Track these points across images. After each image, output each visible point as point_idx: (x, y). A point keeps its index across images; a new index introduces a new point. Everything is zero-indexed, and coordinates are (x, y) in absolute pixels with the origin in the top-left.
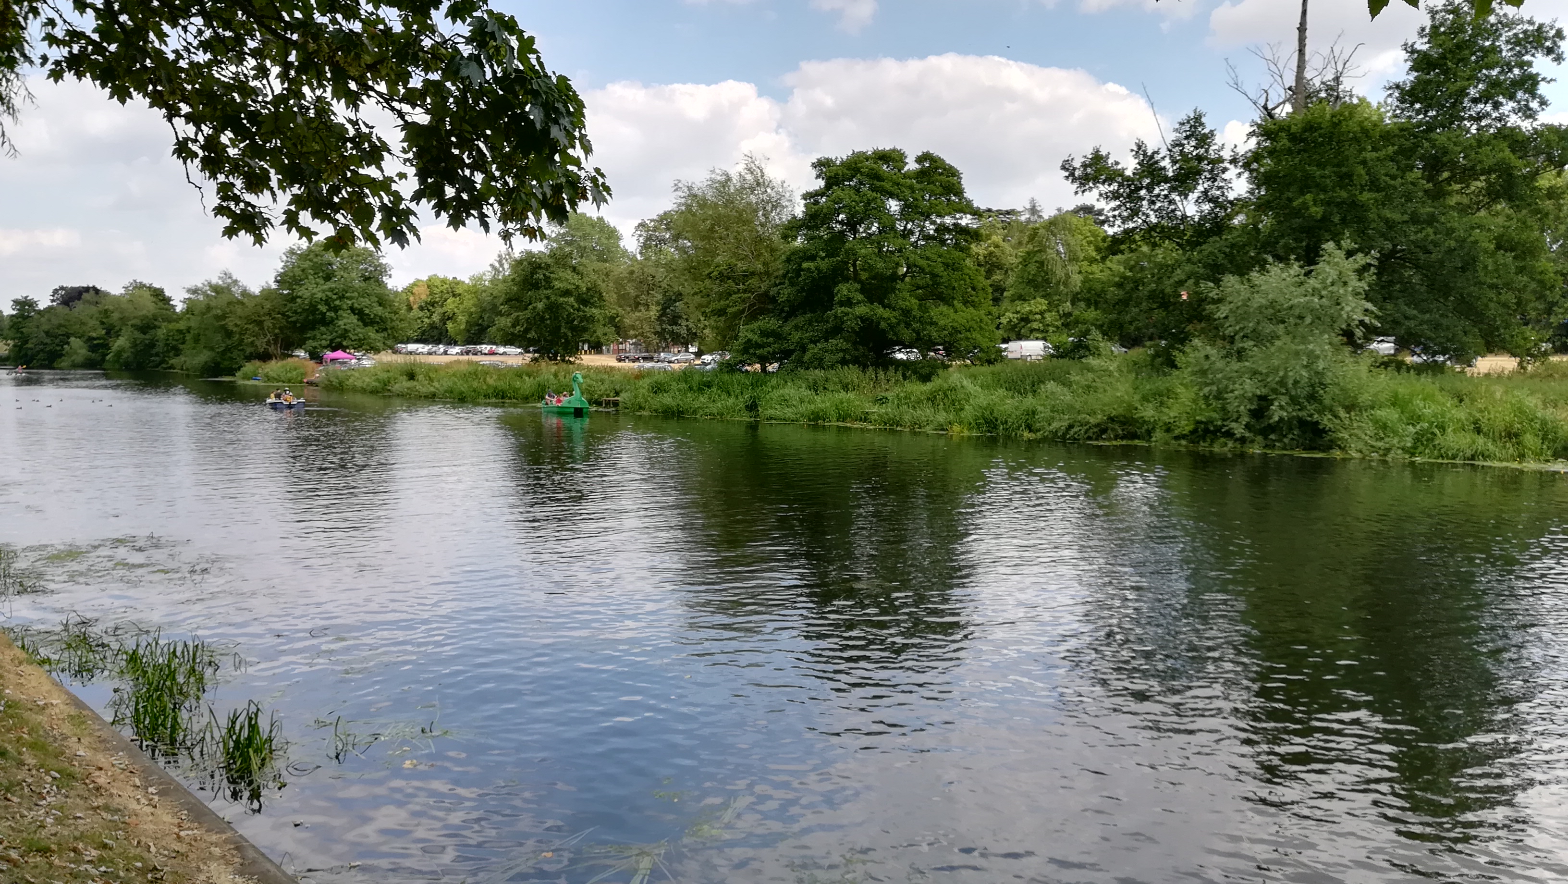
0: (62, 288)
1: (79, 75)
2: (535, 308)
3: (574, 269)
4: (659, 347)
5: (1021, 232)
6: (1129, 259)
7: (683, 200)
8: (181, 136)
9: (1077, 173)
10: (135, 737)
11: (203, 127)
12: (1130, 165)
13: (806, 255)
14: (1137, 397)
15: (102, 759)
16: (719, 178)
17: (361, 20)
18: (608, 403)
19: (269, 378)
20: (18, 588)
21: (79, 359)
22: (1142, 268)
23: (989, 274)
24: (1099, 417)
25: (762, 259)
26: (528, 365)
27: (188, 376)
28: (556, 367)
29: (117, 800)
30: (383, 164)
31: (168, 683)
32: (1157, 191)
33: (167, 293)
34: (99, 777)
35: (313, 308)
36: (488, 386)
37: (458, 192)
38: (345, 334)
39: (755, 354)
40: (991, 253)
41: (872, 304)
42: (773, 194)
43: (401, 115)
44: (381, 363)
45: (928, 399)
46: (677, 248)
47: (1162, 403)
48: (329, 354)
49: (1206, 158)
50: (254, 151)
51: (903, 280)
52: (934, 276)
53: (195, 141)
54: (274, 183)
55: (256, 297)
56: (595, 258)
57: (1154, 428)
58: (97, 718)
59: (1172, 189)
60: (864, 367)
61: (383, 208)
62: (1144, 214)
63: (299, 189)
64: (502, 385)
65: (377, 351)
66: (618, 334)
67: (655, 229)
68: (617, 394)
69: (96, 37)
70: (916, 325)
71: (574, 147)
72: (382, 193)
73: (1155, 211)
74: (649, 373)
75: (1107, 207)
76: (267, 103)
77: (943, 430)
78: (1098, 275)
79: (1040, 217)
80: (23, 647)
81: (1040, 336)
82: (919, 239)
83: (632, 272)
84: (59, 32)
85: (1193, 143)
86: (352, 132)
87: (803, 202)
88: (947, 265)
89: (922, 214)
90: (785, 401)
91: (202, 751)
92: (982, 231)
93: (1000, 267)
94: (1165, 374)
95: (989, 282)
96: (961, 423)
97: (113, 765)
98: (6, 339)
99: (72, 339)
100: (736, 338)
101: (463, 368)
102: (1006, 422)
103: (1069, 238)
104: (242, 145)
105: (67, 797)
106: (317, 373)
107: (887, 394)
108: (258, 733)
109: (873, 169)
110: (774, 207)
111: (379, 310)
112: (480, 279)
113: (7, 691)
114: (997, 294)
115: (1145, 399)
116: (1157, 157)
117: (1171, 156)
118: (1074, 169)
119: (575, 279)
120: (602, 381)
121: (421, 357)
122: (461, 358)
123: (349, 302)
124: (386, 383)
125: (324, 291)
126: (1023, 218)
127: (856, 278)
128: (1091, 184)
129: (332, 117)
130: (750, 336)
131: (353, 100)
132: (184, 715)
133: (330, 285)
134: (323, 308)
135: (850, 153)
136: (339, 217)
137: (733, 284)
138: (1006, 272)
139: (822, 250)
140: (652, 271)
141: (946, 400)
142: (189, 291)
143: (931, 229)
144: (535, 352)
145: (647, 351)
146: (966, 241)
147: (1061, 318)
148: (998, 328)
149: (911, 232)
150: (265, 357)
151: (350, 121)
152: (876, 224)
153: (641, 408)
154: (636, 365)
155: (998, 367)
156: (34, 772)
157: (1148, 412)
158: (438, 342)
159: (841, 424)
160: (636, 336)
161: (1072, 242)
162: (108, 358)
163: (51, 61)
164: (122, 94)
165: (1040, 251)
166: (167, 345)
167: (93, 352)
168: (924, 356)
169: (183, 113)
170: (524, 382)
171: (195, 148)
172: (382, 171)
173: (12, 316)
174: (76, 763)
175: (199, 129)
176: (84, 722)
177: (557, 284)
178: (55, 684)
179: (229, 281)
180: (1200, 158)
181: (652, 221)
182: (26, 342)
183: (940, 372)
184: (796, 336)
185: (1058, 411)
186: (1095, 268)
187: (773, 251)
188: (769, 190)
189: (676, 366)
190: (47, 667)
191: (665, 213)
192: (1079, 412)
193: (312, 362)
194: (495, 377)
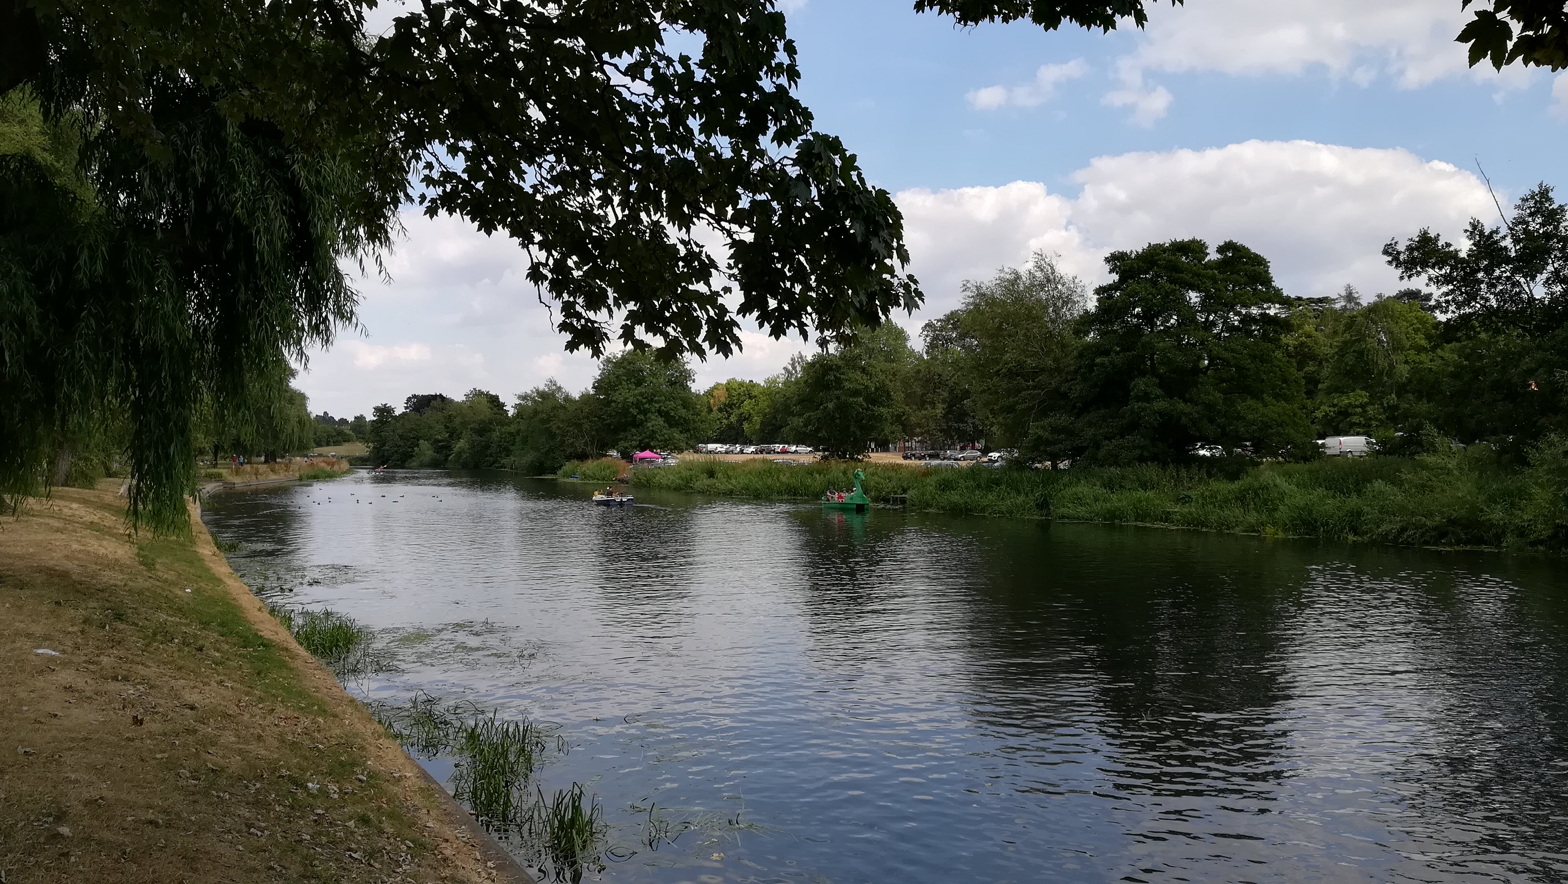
0: (414, 396)
1: (451, 211)
2: (826, 408)
3: (863, 370)
4: (944, 445)
5: (1336, 320)
6: (1465, 346)
7: (971, 300)
8: (535, 260)
9: (1402, 257)
10: (472, 812)
11: (554, 252)
12: (1464, 246)
13: (1096, 350)
14: (1481, 498)
15: (448, 832)
16: (1008, 276)
17: (694, 149)
18: (895, 500)
19: (585, 476)
20: (375, 667)
21: (426, 459)
22: (1481, 357)
23: (1300, 366)
24: (1437, 519)
25: (1052, 355)
26: (820, 463)
27: (516, 474)
28: (845, 465)
29: (462, 872)
30: (711, 280)
31: (501, 761)
32: (1497, 273)
33: (501, 400)
34: (446, 848)
35: (625, 411)
36: (782, 483)
37: (780, 303)
38: (652, 435)
39: (1046, 451)
40: (1302, 344)
41: (1171, 398)
42: (1064, 290)
43: (730, 234)
44: (683, 461)
45: (1237, 498)
46: (963, 347)
47: (1512, 505)
48: (639, 454)
49: (1556, 236)
50: (596, 272)
51: (1205, 373)
52: (1239, 368)
53: (546, 265)
54: (611, 301)
55: (576, 402)
56: (882, 359)
57: (1504, 532)
58: (443, 791)
59: (1514, 272)
60: (1164, 465)
61: (710, 320)
62: (1482, 298)
63: (635, 305)
64: (793, 482)
65: (681, 451)
66: (904, 431)
67: (942, 329)
68: (905, 491)
69: (465, 176)
70: (1221, 420)
71: (891, 258)
72: (708, 307)
73: (1496, 295)
74: (937, 470)
75: (1437, 292)
76: (608, 228)
77: (1254, 531)
78: (1428, 365)
79: (1358, 304)
80: (380, 722)
81: (1361, 430)
82: (1222, 331)
83: (919, 372)
84: (435, 175)
85: (1540, 220)
86: (683, 252)
87: (1096, 297)
88: (1254, 357)
89: (1226, 305)
90: (1078, 500)
91: (530, 829)
92: (1292, 321)
93: (1313, 357)
94: (1515, 473)
95: (1302, 374)
96: (1274, 524)
97: (457, 838)
98: (367, 442)
99: (422, 441)
100: (1026, 434)
101: (757, 466)
102: (1327, 524)
103: (1392, 325)
104: (585, 268)
105: (419, 866)
106: (627, 471)
107: (1189, 493)
108: (581, 815)
109: (1170, 261)
110: (1065, 303)
111: (683, 412)
112: (775, 381)
113: (369, 763)
114: (1311, 387)
115: (1492, 500)
116: (1496, 237)
117: (1513, 235)
118: (1399, 253)
119: (865, 380)
120: (890, 479)
121: (720, 455)
122: (756, 456)
123: (657, 406)
124: (688, 481)
125: (635, 396)
126: (1338, 306)
127: (1154, 372)
128: (1419, 269)
129: (665, 239)
130: (1041, 432)
131: (685, 223)
132: (515, 793)
133: (640, 389)
134: (634, 411)
135: (1146, 246)
136: (670, 330)
137: (1022, 380)
138: (1320, 363)
139: (1117, 345)
140: (939, 369)
141: (1257, 500)
142: (520, 397)
143: (1235, 320)
144: (824, 450)
145: (932, 449)
146: (1276, 332)
147: (1385, 411)
148: (1313, 423)
149: (1214, 324)
150: (583, 457)
151: (682, 242)
152: (1175, 317)
153: (928, 505)
154: (923, 462)
155: (1315, 464)
156: (392, 840)
157: (1497, 515)
158: (734, 442)
159: (1139, 524)
160: (922, 434)
161: (1396, 330)
162: (450, 458)
163: (428, 199)
164: (488, 227)
165: (1359, 340)
166: (500, 446)
167: (438, 453)
168: (1230, 453)
169: (536, 241)
170: (814, 479)
171: (545, 272)
172: (709, 286)
173: (374, 421)
174: (426, 834)
175: (550, 254)
176: (432, 795)
177: (847, 385)
178: (408, 757)
179: (554, 388)
180: (1548, 236)
181: (938, 321)
182: (384, 444)
183: (1250, 469)
184: (1090, 432)
185: (1387, 512)
186: (1423, 357)
187: (1063, 346)
188: (1059, 286)
189: (963, 464)
190: (399, 741)
191: (952, 313)
192: (1413, 514)
193: (623, 461)
194: (788, 475)
